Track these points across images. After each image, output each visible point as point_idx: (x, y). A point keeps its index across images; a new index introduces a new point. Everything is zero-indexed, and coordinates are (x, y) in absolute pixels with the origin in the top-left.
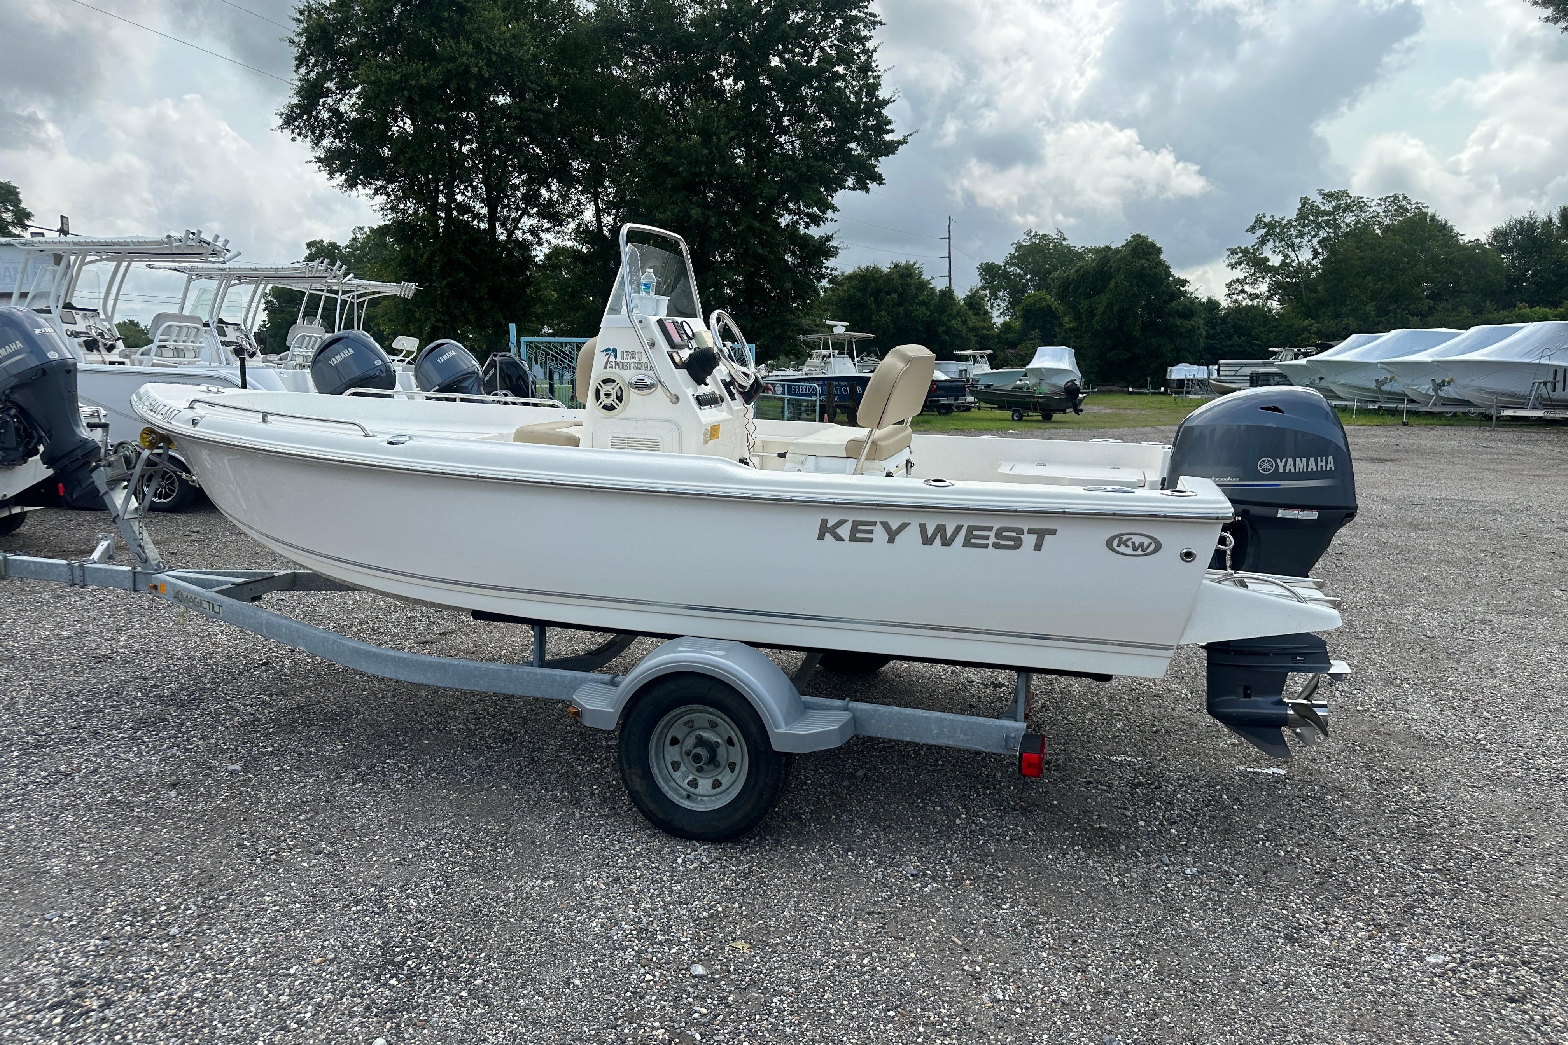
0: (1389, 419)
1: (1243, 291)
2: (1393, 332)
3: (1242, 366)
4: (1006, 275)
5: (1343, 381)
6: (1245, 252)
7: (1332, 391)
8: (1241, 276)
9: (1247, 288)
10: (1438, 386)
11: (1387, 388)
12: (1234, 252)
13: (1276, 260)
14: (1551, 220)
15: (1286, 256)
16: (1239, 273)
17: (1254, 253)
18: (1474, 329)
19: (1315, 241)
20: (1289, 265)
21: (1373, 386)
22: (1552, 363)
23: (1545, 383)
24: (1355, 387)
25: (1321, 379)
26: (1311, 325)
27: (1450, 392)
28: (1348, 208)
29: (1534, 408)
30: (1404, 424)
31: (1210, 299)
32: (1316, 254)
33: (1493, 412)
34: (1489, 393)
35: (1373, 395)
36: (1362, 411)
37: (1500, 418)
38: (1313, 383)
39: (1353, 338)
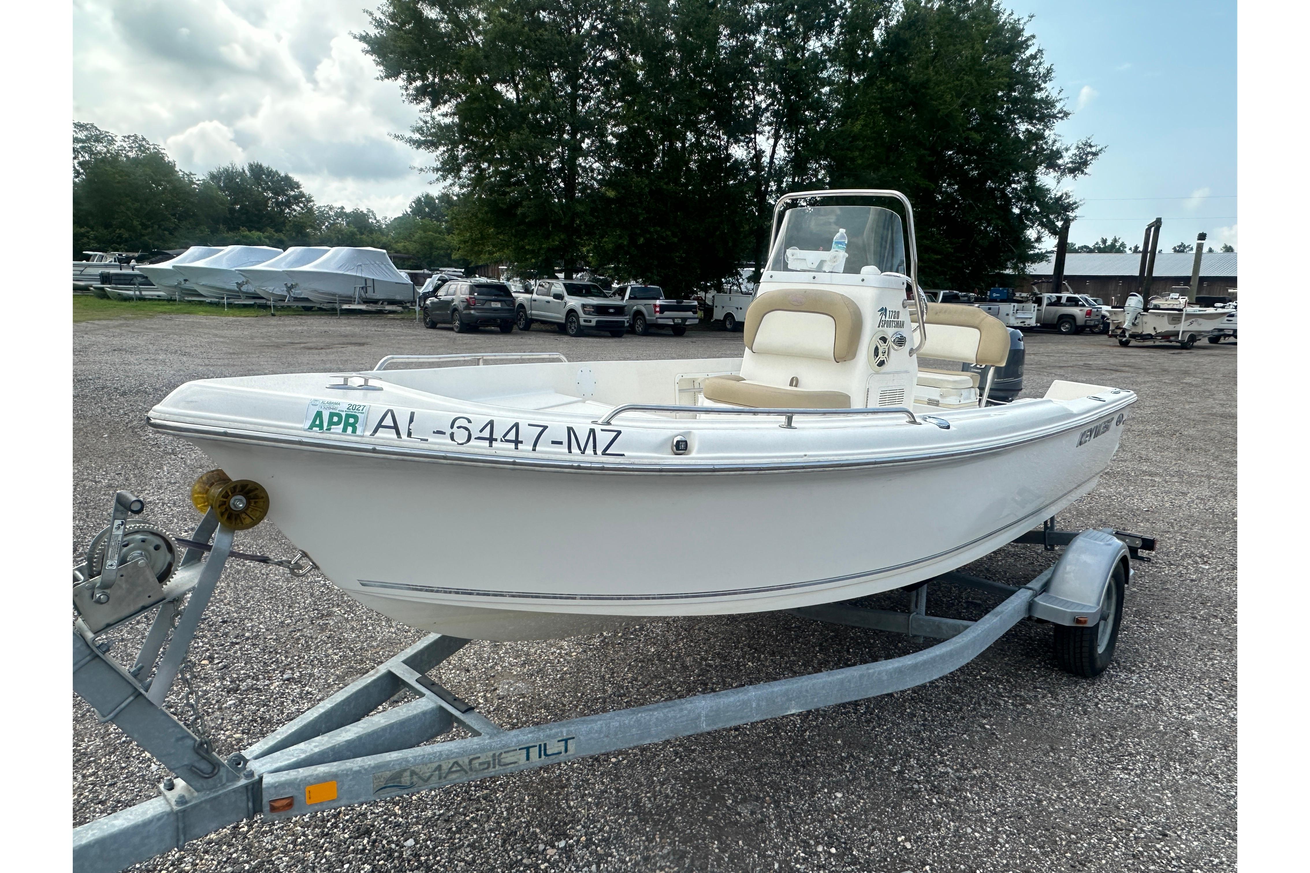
0: (262, 312)
2: (230, 247)
3: (86, 266)
5: (203, 283)
7: (196, 291)
10: (290, 289)
11: (244, 288)
14: (244, 171)
18: (291, 249)
21: (233, 287)
23: (361, 288)
24: (212, 287)
25: (186, 280)
26: (88, 232)
27: (296, 292)
28: (98, 140)
29: (359, 303)
30: (273, 315)
33: (337, 306)
34: (323, 293)
35: (235, 294)
36: (230, 305)
37: (342, 310)
38: (180, 283)
39: (193, 249)
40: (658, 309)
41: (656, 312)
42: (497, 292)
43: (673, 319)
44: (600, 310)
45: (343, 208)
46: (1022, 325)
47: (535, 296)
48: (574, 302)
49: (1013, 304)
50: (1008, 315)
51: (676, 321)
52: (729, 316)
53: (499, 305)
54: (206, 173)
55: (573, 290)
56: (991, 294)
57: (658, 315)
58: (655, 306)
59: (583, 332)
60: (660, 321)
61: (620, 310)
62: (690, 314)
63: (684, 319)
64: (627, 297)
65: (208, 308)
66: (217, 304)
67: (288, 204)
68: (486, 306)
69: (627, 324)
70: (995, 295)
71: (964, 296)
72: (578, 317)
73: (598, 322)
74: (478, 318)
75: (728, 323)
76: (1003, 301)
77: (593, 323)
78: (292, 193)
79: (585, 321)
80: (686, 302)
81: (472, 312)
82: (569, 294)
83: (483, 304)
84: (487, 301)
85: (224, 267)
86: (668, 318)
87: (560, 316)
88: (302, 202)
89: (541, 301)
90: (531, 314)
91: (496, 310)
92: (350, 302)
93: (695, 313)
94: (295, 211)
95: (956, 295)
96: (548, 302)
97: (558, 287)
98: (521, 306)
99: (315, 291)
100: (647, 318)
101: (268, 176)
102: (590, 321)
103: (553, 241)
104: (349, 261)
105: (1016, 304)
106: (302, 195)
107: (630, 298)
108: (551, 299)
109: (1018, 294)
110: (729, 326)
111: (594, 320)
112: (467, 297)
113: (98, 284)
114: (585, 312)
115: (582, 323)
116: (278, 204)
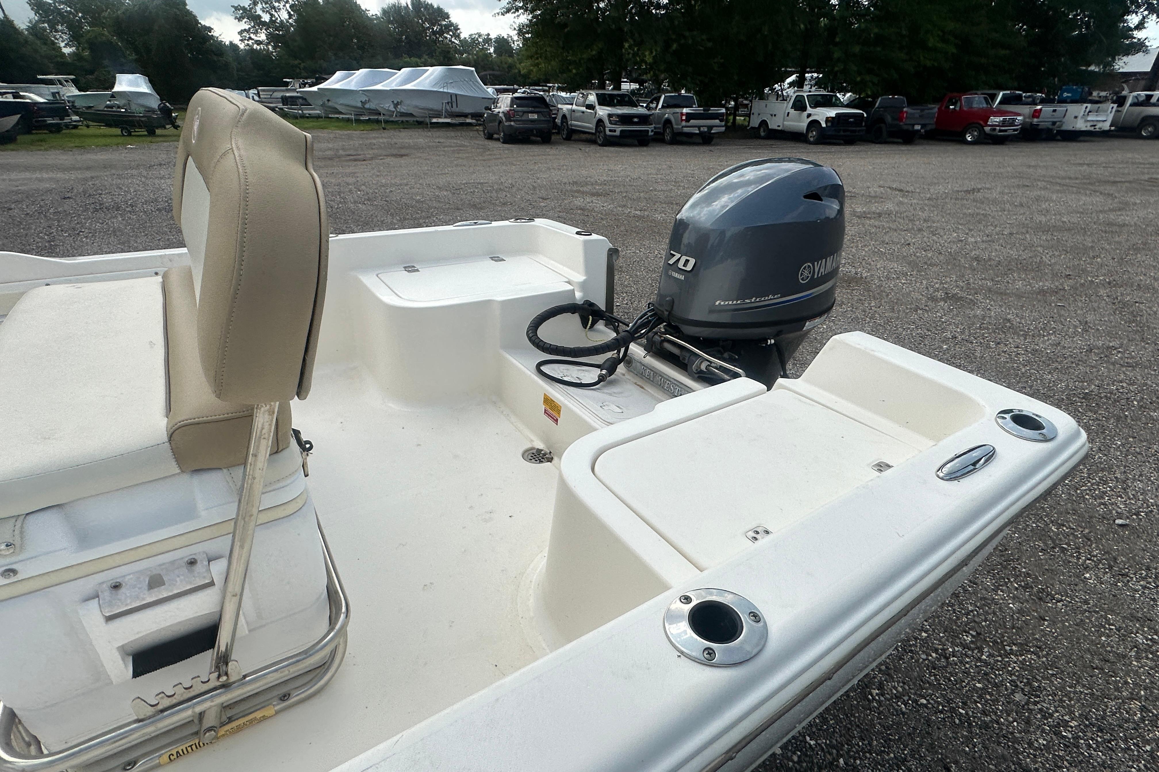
0: (376, 126)
1: (250, 38)
2: (361, 71)
3: (273, 91)
4: (59, 12)
5: (341, 102)
6: (244, 9)
7: (336, 109)
8: (247, 27)
9: (252, 36)
10: (396, 105)
11: (367, 106)
12: (236, 8)
13: (266, 18)
14: (407, 5)
15: (272, 15)
16: (244, 25)
17: (250, 11)
18: (403, 70)
19: (288, 6)
20: (275, 22)
21: (359, 105)
22: (449, 91)
23: (448, 103)
24: (348, 106)
25: (328, 100)
26: (300, 64)
27: (402, 109)
29: (446, 117)
30: (384, 129)
31: (231, 43)
32: (290, 16)
33: (427, 120)
34: (422, 109)
35: (361, 111)
36: (358, 121)
37: (432, 123)
38: (324, 103)
39: (339, 74)
40: (684, 118)
41: (682, 120)
42: (535, 104)
43: (699, 127)
44: (625, 119)
45: (489, 35)
46: (1092, 129)
47: (574, 107)
48: (603, 112)
49: (1085, 105)
50: (1076, 117)
51: (702, 129)
52: (764, 123)
53: (535, 116)
54: (380, 10)
55: (603, 100)
56: (1062, 94)
57: (684, 123)
58: (682, 114)
59: (610, 142)
60: (686, 130)
61: (644, 119)
62: (717, 122)
63: (710, 127)
64: (660, 106)
65: (341, 124)
66: (348, 120)
67: (441, 33)
68: (523, 118)
69: (650, 134)
70: (1065, 95)
71: (1029, 97)
72: (604, 127)
73: (622, 131)
74: (517, 129)
75: (762, 130)
76: (1074, 101)
77: (617, 133)
78: (444, 23)
79: (610, 131)
80: (713, 110)
81: (512, 123)
82: (600, 104)
83: (522, 116)
84: (524, 112)
85: (352, 88)
86: (694, 127)
87: (591, 126)
88: (451, 30)
89: (578, 111)
90: (571, 125)
91: (533, 121)
92: (439, 116)
93: (721, 121)
94: (446, 38)
95: (1020, 95)
96: (583, 112)
97: (592, 98)
98: (564, 116)
99: (416, 107)
100: (675, 126)
101: (425, 9)
102: (615, 131)
103: (591, 51)
104: (443, 80)
105: (1089, 105)
106: (451, 24)
107: (663, 107)
108: (584, 109)
109: (1095, 94)
110: (762, 134)
111: (619, 129)
112: (508, 109)
113: (280, 105)
114: (611, 123)
115: (608, 133)
116: (434, 33)
